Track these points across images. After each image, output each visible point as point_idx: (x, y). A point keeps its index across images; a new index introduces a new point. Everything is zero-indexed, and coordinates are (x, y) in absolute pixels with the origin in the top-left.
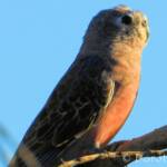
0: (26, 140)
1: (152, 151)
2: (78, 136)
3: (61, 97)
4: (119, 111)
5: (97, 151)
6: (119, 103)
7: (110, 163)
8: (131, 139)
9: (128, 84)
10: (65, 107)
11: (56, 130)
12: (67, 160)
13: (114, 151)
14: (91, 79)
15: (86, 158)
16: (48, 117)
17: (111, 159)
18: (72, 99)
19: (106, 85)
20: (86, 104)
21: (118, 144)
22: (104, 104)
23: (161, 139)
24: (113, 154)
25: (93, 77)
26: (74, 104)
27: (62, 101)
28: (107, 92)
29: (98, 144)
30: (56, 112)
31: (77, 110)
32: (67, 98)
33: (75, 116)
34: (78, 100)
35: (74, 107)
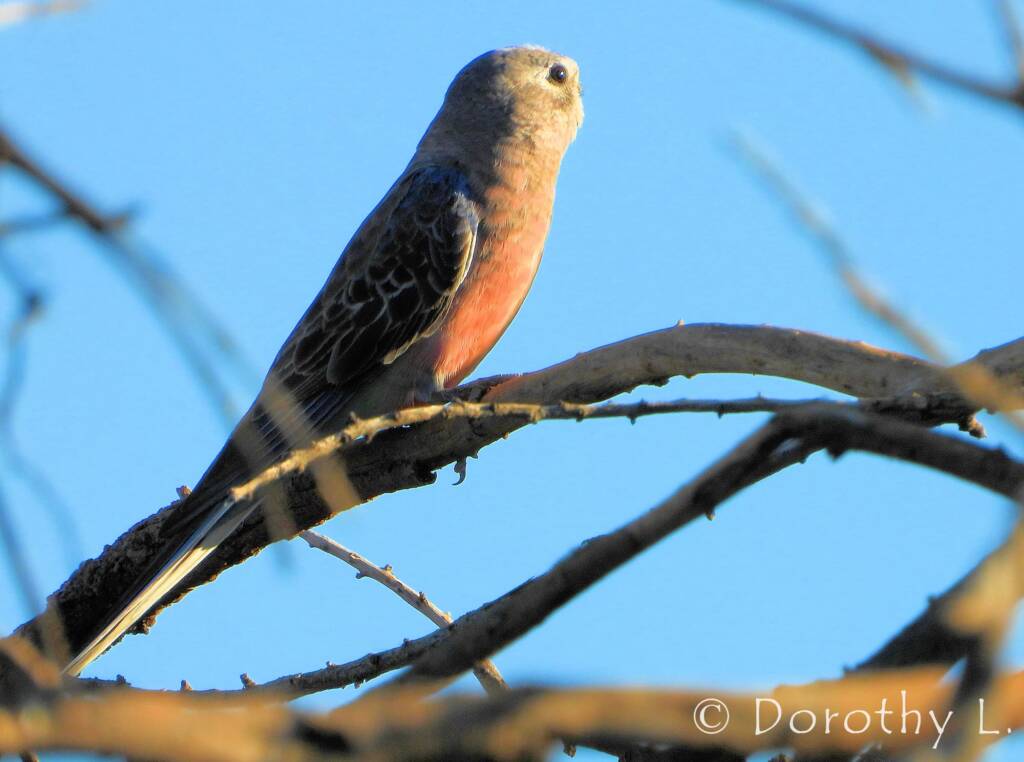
0: (276, 365)
1: (569, 406)
3: (354, 266)
5: (439, 398)
7: (466, 429)
8: (520, 373)
10: (361, 291)
11: (336, 346)
12: (366, 416)
13: (479, 400)
14: (420, 225)
15: (412, 414)
16: (324, 313)
17: (470, 420)
18: (377, 273)
20: (406, 285)
21: (488, 386)
23: (591, 378)
24: (474, 409)
25: (429, 220)
26: (378, 284)
27: (353, 278)
28: (456, 258)
29: (441, 378)
30: (339, 302)
31: (386, 298)
32: (366, 271)
33: (381, 313)
34: (390, 276)
35: (380, 292)
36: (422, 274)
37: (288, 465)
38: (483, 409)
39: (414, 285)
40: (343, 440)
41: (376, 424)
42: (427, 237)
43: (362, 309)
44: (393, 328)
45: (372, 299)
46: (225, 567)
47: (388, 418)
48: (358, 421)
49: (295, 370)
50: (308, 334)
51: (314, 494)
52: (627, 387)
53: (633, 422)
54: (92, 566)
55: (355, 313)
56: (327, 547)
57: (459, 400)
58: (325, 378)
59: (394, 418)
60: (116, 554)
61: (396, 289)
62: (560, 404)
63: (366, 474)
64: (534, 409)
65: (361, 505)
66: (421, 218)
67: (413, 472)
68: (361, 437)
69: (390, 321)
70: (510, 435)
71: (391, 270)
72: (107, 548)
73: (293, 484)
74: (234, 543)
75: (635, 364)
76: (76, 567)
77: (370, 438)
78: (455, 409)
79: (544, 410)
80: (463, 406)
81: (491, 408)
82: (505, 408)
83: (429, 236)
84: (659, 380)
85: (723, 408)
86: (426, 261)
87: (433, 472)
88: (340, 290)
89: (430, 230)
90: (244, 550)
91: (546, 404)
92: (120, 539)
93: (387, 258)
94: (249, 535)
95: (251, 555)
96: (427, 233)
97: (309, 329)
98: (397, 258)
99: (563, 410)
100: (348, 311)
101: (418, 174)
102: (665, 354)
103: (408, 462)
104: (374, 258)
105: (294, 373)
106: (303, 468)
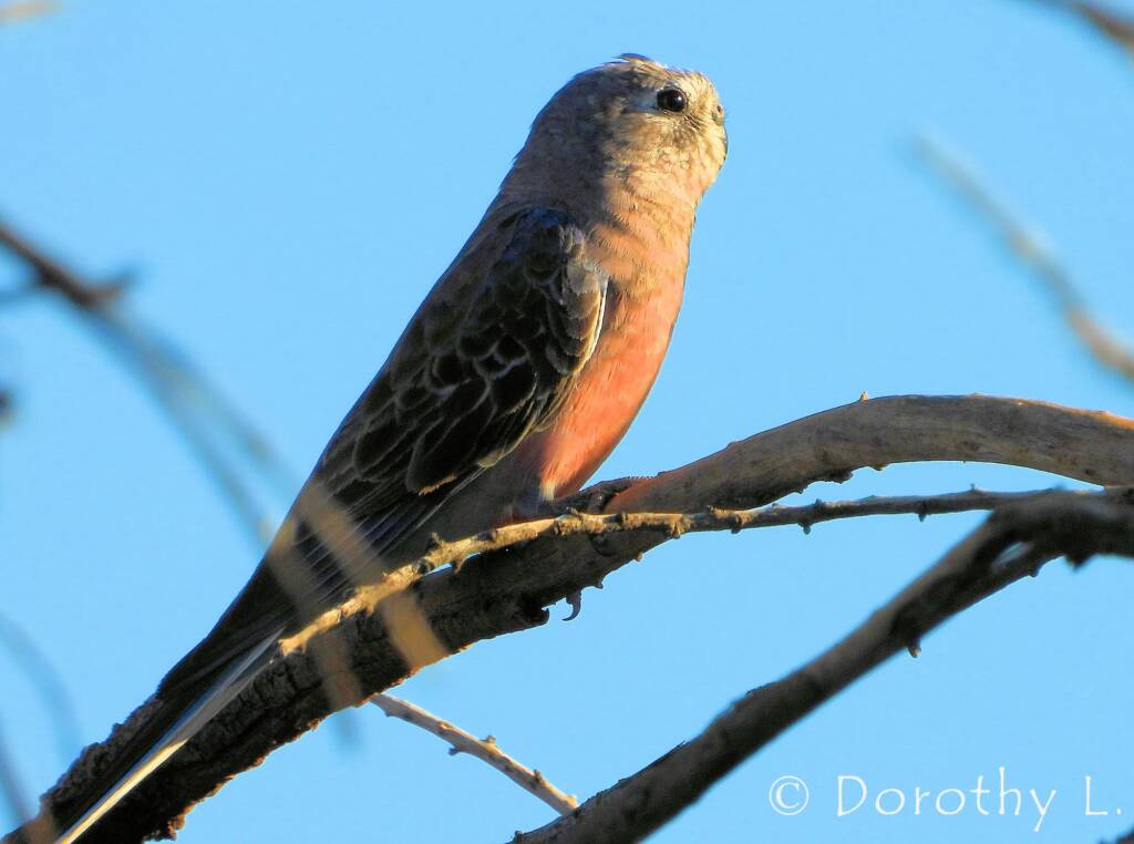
1: (721, 513)
2: (486, 464)
3: (438, 337)
4: (619, 380)
5: (546, 510)
6: (620, 356)
7: (587, 548)
8: (653, 474)
9: (648, 296)
10: (450, 370)
11: (419, 442)
13: (601, 510)
14: (533, 282)
15: (512, 533)
16: (396, 399)
17: (591, 536)
19: (579, 302)
20: (515, 362)
21: (612, 490)
22: (573, 362)
23: (749, 474)
24: (595, 521)
26: (476, 361)
27: (438, 353)
28: (583, 325)
29: (549, 488)
30: (419, 386)
31: (489, 380)
32: (458, 343)
33: (482, 399)
34: (493, 349)
35: (480, 371)
36: (538, 347)
37: (352, 606)
38: (606, 521)
39: (527, 362)
40: (423, 570)
41: (466, 547)
42: (543, 297)
43: (455, 395)
44: (498, 419)
45: (467, 381)
46: (274, 747)
47: (479, 539)
48: (443, 543)
49: (357, 476)
50: (373, 429)
51: (387, 644)
52: (798, 486)
53: (807, 531)
54: (97, 752)
55: (444, 399)
56: (409, 715)
57: (574, 511)
58: (403, 485)
59: (489, 538)
60: (129, 736)
61: (503, 366)
62: (709, 510)
63: (455, 615)
64: (674, 519)
65: (451, 656)
66: (532, 272)
67: (517, 609)
68: (448, 565)
69: (494, 411)
70: (644, 556)
71: (493, 341)
72: (117, 728)
73: (359, 632)
74: (284, 714)
75: (807, 454)
76: (76, 755)
77: (459, 566)
78: (570, 523)
79: (688, 520)
80: (580, 518)
81: (618, 520)
82: (636, 519)
83: (548, 297)
84: (839, 474)
85: (925, 507)
86: (542, 330)
87: (544, 609)
88: (420, 369)
89: (547, 288)
90: (298, 723)
91: (690, 512)
92: (134, 716)
93: (487, 326)
94: (304, 704)
95: (308, 729)
96: (543, 292)
97: (373, 422)
98: (502, 325)
99: (714, 517)
100: (434, 397)
101: (525, 216)
102: (847, 440)
103: (509, 597)
104: (468, 325)
105: (355, 481)
106: (371, 609)
